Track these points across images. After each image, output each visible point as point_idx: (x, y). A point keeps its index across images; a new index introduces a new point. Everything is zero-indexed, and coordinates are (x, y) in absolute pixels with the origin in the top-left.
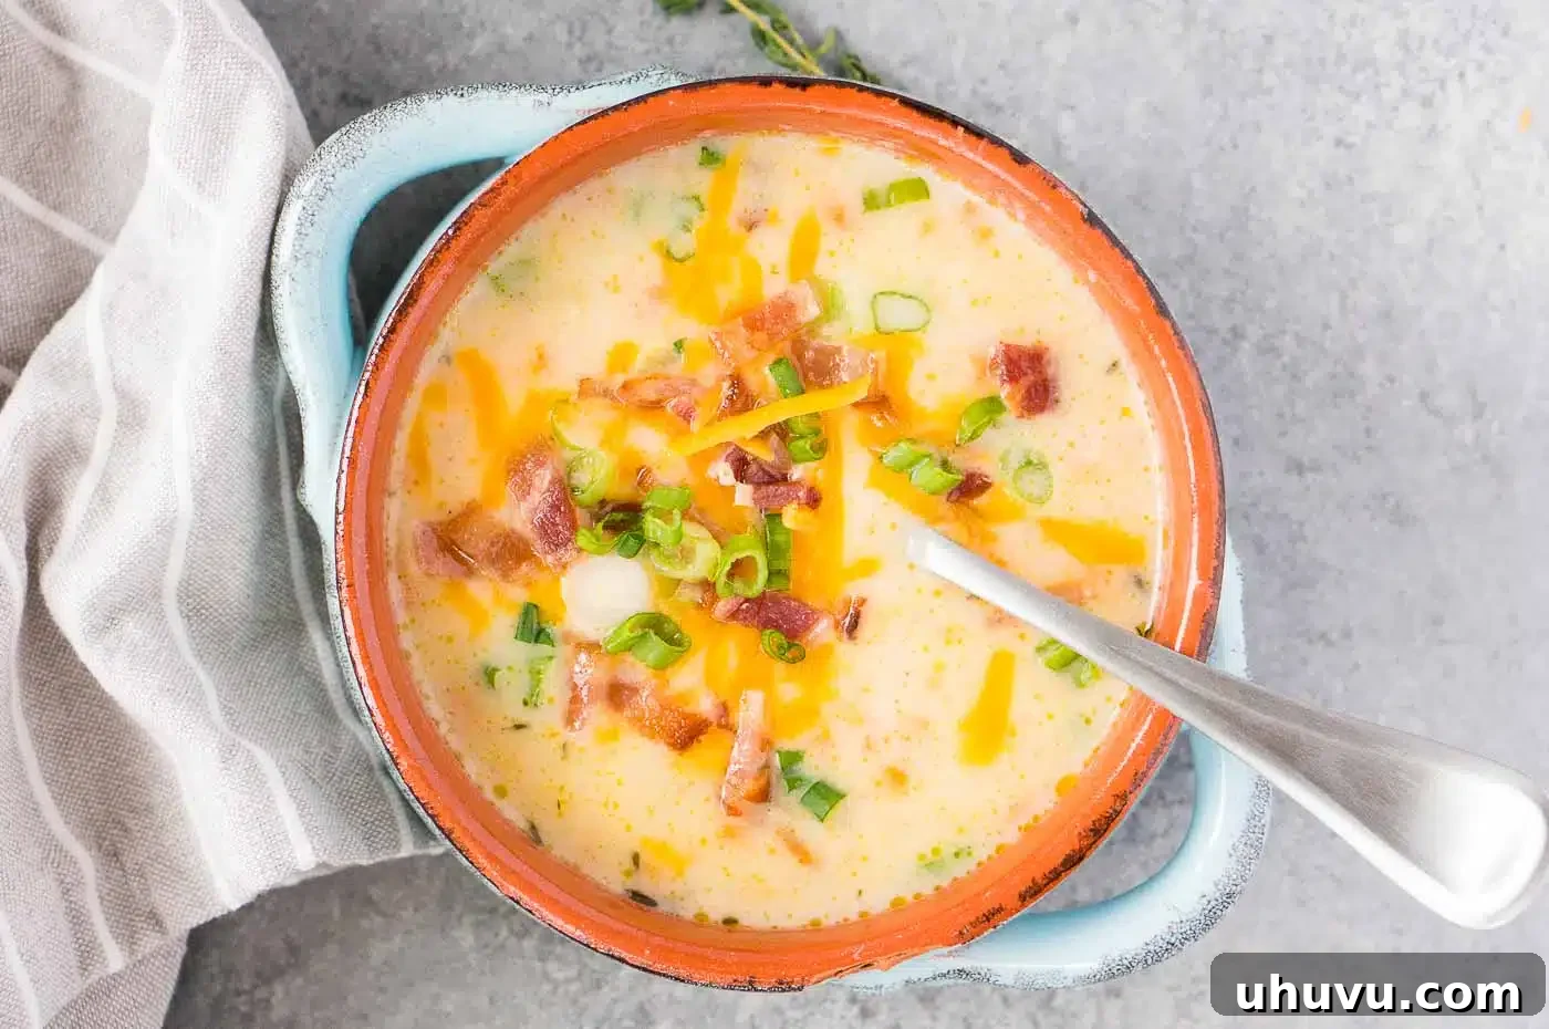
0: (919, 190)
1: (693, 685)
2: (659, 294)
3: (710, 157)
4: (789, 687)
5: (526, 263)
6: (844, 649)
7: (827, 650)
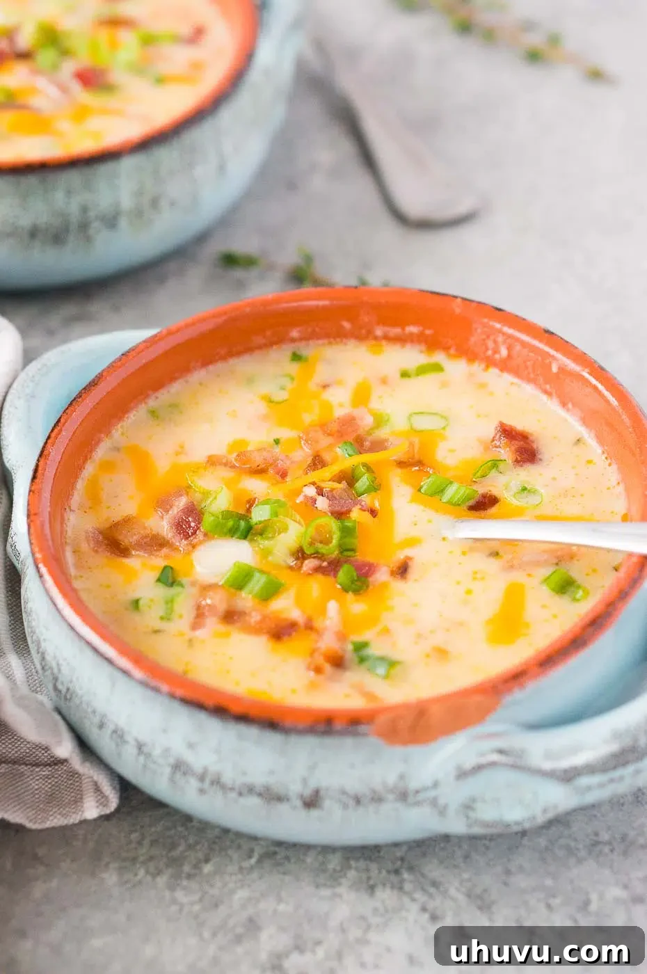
0: (437, 368)
1: (286, 606)
2: (265, 418)
3: (296, 357)
4: (357, 606)
5: (174, 406)
6: (397, 585)
7: (384, 585)
